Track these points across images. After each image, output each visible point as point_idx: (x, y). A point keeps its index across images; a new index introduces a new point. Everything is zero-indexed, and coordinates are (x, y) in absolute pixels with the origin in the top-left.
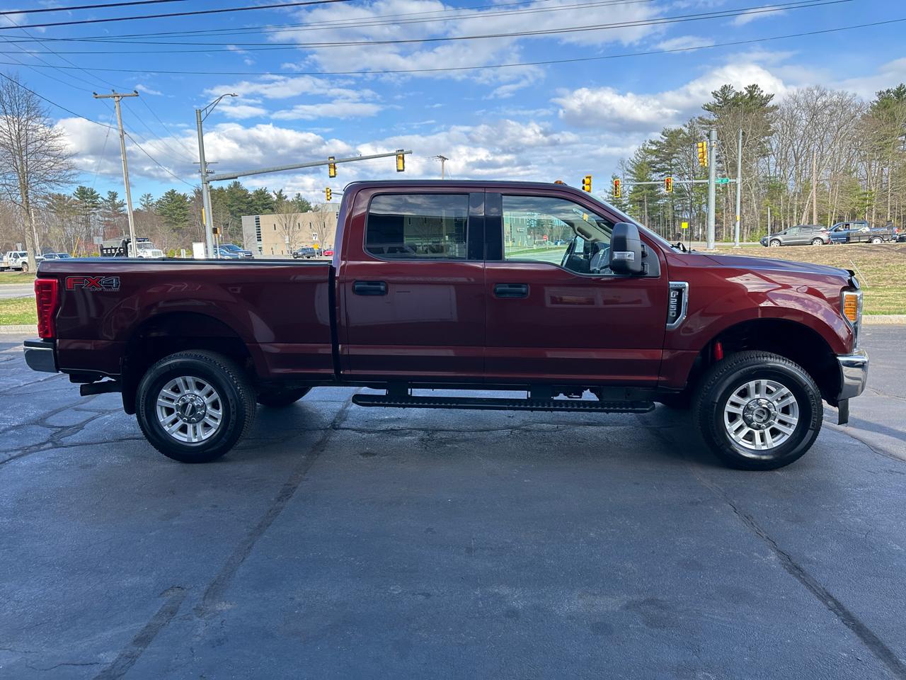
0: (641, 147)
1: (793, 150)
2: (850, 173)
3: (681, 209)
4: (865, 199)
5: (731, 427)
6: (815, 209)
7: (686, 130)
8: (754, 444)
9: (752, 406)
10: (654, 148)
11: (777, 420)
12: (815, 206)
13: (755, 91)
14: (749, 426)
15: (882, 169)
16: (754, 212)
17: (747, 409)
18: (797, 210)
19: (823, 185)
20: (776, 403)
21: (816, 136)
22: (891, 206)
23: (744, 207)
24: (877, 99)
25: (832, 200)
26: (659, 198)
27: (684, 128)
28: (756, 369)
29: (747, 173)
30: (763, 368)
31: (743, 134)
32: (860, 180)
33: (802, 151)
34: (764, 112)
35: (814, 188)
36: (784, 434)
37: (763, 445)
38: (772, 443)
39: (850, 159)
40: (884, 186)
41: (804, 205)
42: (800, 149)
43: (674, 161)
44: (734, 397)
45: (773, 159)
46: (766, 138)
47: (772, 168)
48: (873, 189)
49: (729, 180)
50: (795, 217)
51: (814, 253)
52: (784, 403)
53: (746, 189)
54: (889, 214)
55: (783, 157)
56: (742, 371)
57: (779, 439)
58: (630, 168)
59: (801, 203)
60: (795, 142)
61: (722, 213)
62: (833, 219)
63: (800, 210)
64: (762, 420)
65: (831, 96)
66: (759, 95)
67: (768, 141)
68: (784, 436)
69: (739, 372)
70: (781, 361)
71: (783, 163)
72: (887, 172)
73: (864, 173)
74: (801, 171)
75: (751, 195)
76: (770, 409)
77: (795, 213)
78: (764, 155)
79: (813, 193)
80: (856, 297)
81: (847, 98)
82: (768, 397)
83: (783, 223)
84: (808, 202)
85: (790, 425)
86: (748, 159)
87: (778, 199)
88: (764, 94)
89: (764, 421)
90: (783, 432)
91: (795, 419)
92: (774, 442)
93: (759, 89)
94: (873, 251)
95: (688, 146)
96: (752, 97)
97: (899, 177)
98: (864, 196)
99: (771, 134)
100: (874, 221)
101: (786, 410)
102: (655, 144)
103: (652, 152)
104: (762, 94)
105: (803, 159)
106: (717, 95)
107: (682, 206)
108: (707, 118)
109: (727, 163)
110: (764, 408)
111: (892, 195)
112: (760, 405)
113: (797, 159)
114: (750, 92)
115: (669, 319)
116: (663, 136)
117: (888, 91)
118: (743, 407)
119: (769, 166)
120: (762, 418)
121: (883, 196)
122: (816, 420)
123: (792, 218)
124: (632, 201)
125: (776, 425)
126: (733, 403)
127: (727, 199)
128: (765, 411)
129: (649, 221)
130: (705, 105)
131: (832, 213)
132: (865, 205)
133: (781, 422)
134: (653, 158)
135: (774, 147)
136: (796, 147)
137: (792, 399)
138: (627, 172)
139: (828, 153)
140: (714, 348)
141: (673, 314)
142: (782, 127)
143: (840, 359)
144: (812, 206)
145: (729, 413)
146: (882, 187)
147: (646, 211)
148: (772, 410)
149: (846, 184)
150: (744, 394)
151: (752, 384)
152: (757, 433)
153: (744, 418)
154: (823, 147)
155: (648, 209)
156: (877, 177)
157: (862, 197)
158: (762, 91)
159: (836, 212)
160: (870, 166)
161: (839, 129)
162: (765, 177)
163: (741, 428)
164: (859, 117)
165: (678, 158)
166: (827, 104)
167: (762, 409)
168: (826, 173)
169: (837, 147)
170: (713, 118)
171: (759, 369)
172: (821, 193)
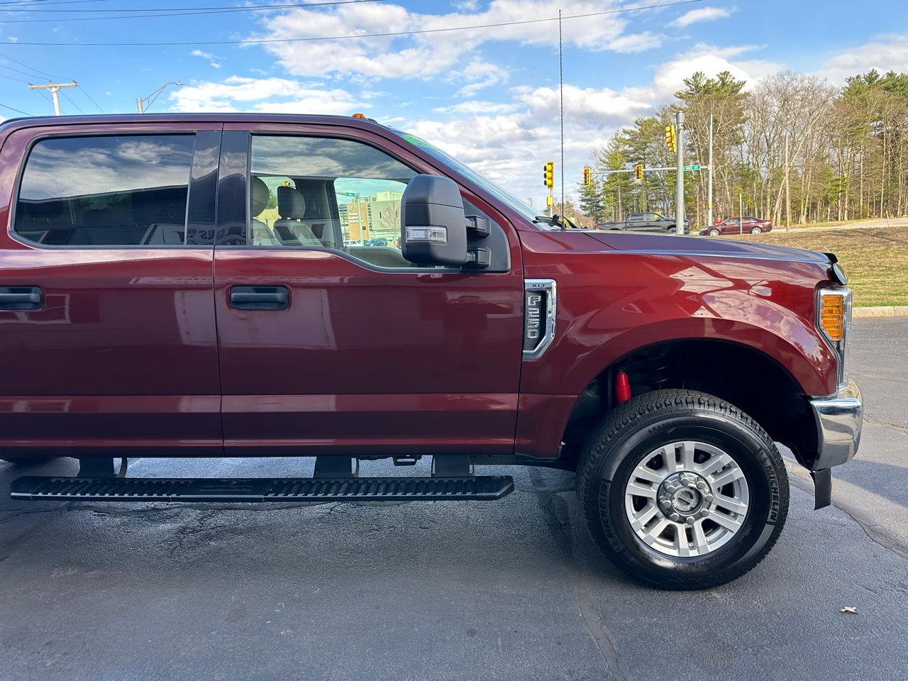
0: (614, 137)
1: (766, 137)
2: (823, 159)
3: (654, 198)
4: (838, 186)
5: (637, 520)
6: (788, 195)
7: (659, 119)
8: (677, 547)
9: (670, 485)
10: (627, 137)
11: (713, 507)
12: (787, 192)
13: (726, 78)
14: (667, 516)
15: (854, 155)
16: (727, 200)
17: (663, 489)
18: (771, 198)
19: (796, 171)
20: (711, 479)
21: (788, 122)
22: (864, 192)
23: (717, 195)
24: (847, 85)
25: (805, 186)
26: (633, 188)
27: (656, 117)
28: (674, 424)
29: (720, 159)
30: (687, 422)
31: (715, 121)
32: (832, 167)
33: (774, 137)
34: (737, 99)
35: (787, 175)
36: (726, 530)
37: (692, 548)
38: (708, 544)
39: (822, 146)
40: (856, 172)
41: (777, 192)
42: (772, 135)
43: (647, 150)
44: (641, 470)
45: (745, 147)
46: (739, 125)
47: (745, 155)
48: (845, 175)
49: (701, 167)
50: (768, 204)
51: (787, 240)
52: (725, 479)
53: (719, 176)
54: (861, 200)
55: (755, 144)
56: (650, 427)
57: (718, 538)
58: (603, 158)
59: (774, 190)
60: (767, 130)
61: (696, 202)
62: (806, 206)
63: (774, 198)
64: (688, 508)
65: (802, 81)
66: (731, 82)
67: (741, 128)
68: (725, 532)
69: (645, 430)
70: (718, 410)
71: (755, 150)
72: (858, 158)
73: (836, 159)
74: (774, 157)
75: (724, 182)
76: (701, 491)
77: (769, 200)
78: (737, 143)
79: (786, 180)
80: (842, 297)
81: (818, 82)
82: (698, 468)
83: (756, 210)
84: (781, 189)
85: (736, 515)
86: (720, 146)
87: (751, 186)
88: (736, 81)
89: (692, 509)
90: (724, 527)
91: (743, 505)
92: (710, 543)
93: (731, 76)
94: (848, 236)
95: (660, 135)
96: (724, 84)
97: (871, 162)
98: (837, 182)
99: (744, 121)
100: (846, 207)
101: (728, 490)
102: (629, 133)
103: (625, 142)
104: (733, 81)
105: (775, 145)
106: (688, 83)
107: (656, 196)
108: (679, 106)
109: (699, 151)
110: (691, 488)
111: (864, 181)
112: (684, 483)
113: (769, 146)
114: (721, 79)
115: (527, 343)
116: (636, 126)
117: (858, 77)
118: (658, 486)
119: (741, 154)
120: (688, 503)
121: (855, 182)
122: (777, 507)
123: (765, 205)
124: (606, 192)
125: (713, 515)
126: (639, 480)
127: (700, 187)
128: (693, 492)
129: (623, 211)
130: (677, 93)
131: (805, 199)
132: (838, 191)
133: (719, 509)
134: (627, 147)
135: (746, 135)
136: (768, 134)
137: (737, 473)
138: (600, 162)
139: (800, 139)
140: (616, 381)
141: (533, 334)
142: (754, 114)
143: (815, 404)
144: (785, 193)
145: (634, 497)
146: (854, 173)
147: (620, 201)
148: (705, 492)
149: (819, 171)
150: (658, 464)
151: (669, 449)
152: (681, 529)
153: (659, 503)
154: (795, 134)
155: (622, 199)
156: (849, 163)
157: (834, 183)
158: (734, 78)
159: (809, 199)
160: (842, 153)
161: (810, 115)
162: (738, 164)
163: (655, 520)
164: (830, 102)
165: (652, 147)
166: (798, 89)
167: (689, 490)
168: (798, 160)
169: (809, 132)
170: (684, 106)
171: (680, 423)
172: (794, 179)
